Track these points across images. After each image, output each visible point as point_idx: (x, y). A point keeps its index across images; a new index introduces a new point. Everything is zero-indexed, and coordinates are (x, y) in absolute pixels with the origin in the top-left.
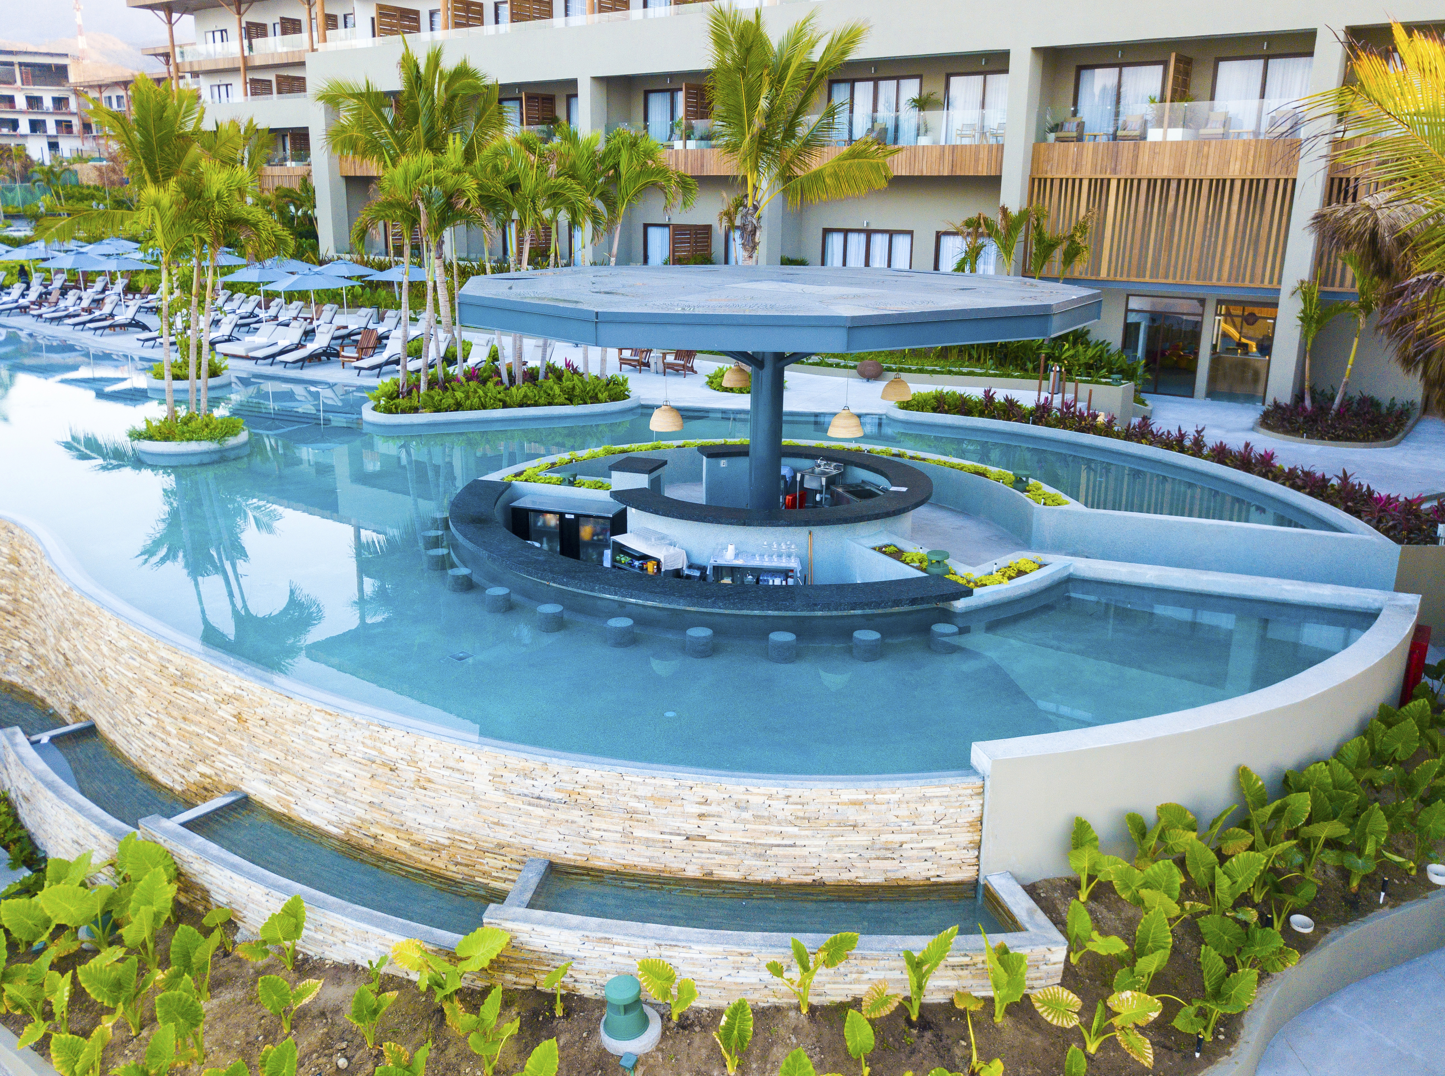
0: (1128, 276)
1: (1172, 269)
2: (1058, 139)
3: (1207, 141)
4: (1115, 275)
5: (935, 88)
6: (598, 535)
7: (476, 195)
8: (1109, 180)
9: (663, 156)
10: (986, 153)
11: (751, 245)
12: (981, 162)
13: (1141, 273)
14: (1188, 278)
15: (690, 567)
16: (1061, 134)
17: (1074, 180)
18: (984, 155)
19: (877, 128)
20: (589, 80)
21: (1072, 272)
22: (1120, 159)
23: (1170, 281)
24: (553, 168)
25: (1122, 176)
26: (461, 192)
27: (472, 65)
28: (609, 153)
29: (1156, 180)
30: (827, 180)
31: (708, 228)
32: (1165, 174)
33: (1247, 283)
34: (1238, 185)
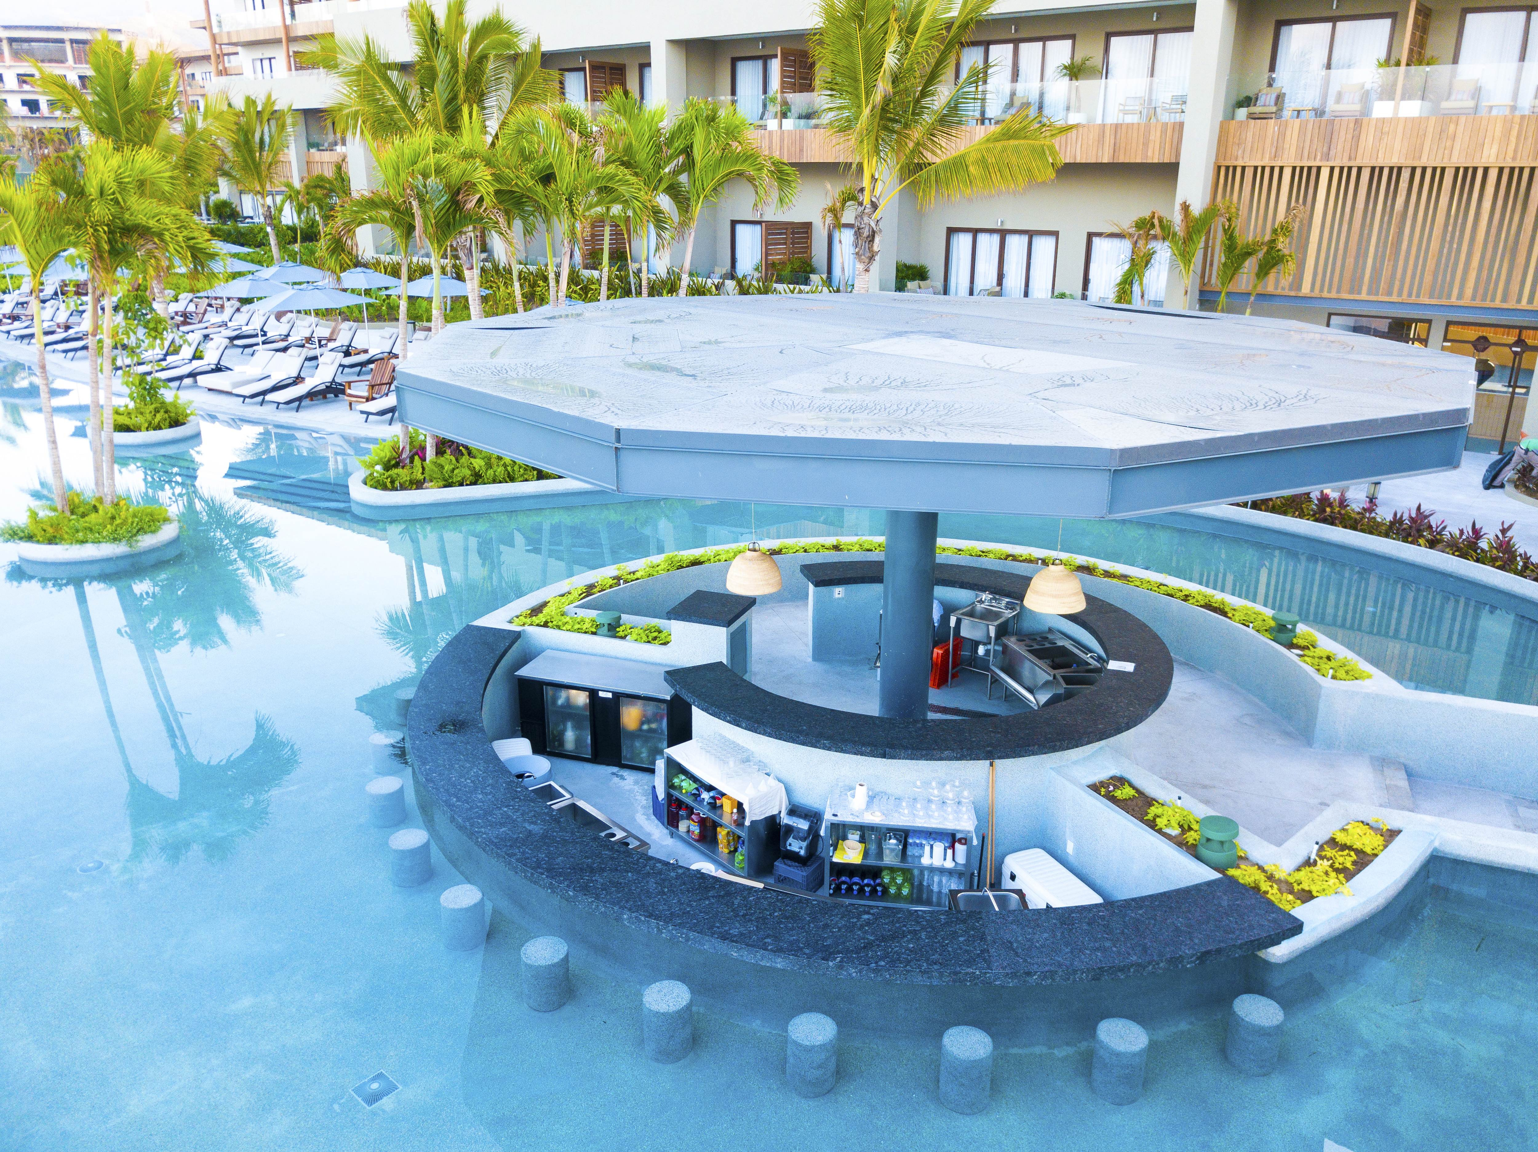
0: (1338, 291)
1: (1397, 283)
2: (1252, 117)
3: (1453, 117)
4: (1321, 290)
5: (1091, 50)
6: (648, 722)
7: (491, 190)
8: (1319, 169)
9: (752, 136)
10: (1158, 134)
11: (868, 254)
12: (1151, 146)
13: (1355, 288)
14: (1418, 296)
15: (793, 811)
16: (1252, 109)
17: (1272, 168)
18: (1155, 136)
19: (1017, 103)
20: (664, 44)
21: (1266, 286)
22: (1334, 141)
23: (1394, 298)
24: (601, 152)
25: (1337, 163)
26: (470, 186)
27: (506, 16)
28: (679, 131)
29: (1381, 169)
30: (972, 169)
31: (807, 227)
32: (1395, 161)
33: (1498, 303)
34: (1493, 175)
